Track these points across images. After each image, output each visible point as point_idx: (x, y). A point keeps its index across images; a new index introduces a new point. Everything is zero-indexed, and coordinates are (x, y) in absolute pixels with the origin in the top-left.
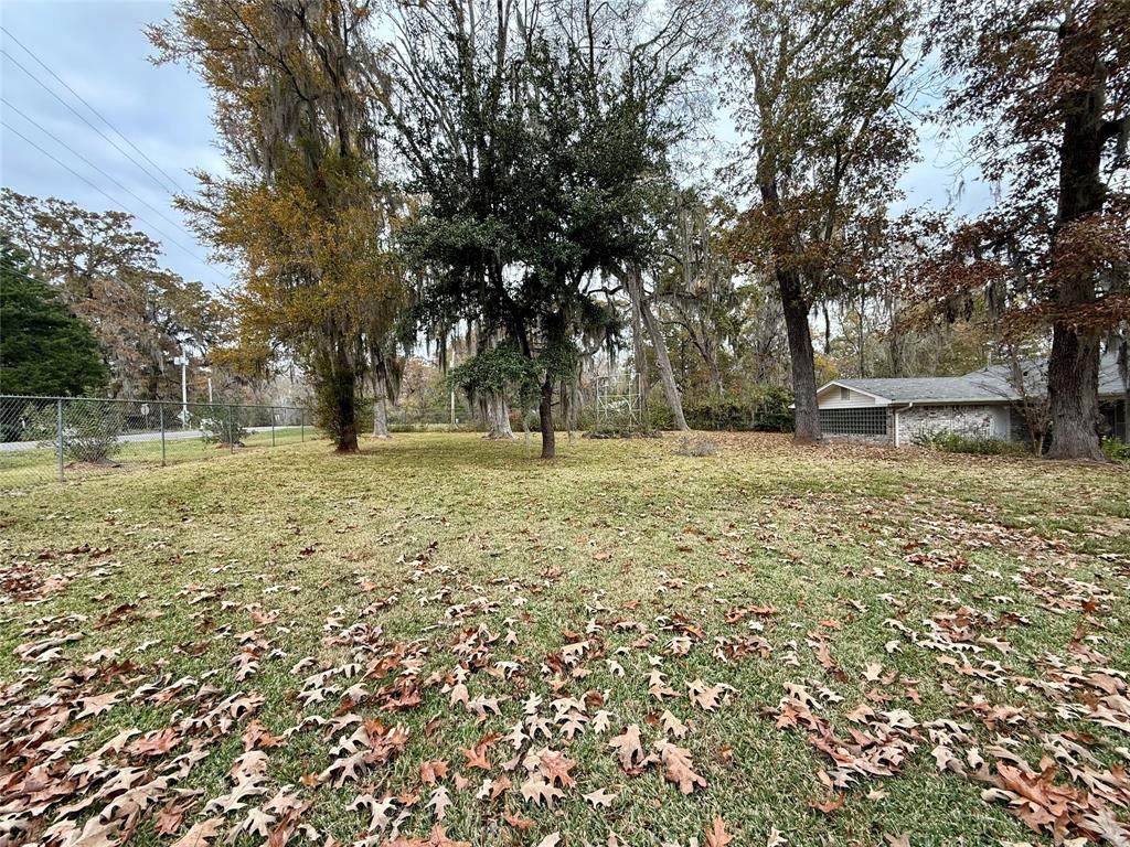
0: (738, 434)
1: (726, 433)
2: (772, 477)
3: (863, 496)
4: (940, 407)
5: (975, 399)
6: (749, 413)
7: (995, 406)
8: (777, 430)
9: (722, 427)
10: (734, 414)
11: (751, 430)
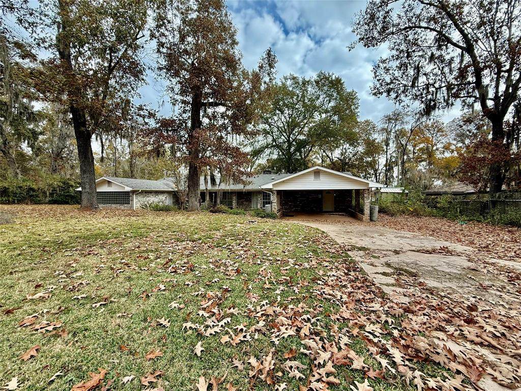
0: (35, 206)
1: (24, 206)
2: (70, 234)
3: (131, 237)
4: (150, 192)
5: (163, 190)
6: (45, 193)
7: (168, 192)
8: (67, 203)
9: (20, 202)
10: (32, 193)
11: (46, 203)
